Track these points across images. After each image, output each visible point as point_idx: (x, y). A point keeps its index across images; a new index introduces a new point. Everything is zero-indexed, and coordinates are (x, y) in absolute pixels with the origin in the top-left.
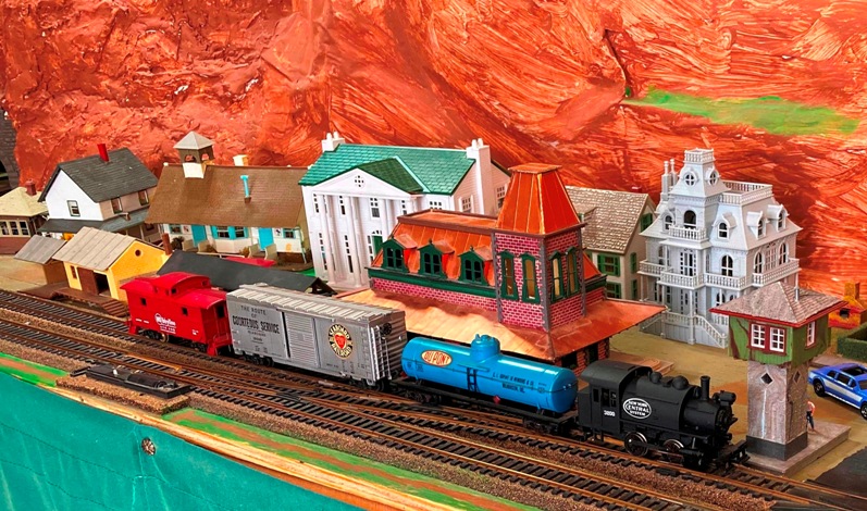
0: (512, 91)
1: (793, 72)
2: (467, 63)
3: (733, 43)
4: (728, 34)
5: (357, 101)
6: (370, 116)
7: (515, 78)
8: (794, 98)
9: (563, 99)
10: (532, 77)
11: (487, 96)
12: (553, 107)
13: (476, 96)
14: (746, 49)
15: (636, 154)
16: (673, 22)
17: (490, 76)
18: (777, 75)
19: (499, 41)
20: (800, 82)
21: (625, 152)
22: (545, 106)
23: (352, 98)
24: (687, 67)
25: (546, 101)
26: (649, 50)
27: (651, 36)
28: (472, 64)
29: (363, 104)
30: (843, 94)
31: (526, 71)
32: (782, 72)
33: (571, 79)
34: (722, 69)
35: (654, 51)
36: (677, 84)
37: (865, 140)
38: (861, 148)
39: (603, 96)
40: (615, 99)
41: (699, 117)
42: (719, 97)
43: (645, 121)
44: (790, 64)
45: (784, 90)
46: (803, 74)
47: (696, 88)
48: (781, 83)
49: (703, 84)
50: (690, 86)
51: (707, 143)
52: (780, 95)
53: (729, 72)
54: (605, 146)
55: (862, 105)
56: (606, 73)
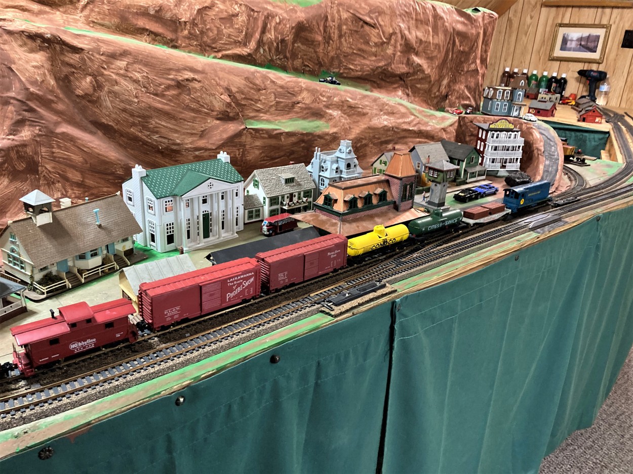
0: (170, 128)
1: (301, 108)
2: (134, 116)
3: (275, 98)
4: (273, 94)
5: (63, 148)
6: (73, 157)
7: (173, 122)
8: (304, 118)
9: (202, 129)
10: (185, 120)
11: (148, 133)
12: (198, 134)
13: (140, 134)
14: (281, 100)
16: (249, 90)
17: (153, 122)
19: (160, 102)
20: (305, 112)
21: (243, 150)
22: (192, 134)
23: (59, 147)
24: (258, 109)
25: (194, 132)
26: (243, 103)
27: (243, 96)
28: (137, 117)
29: (67, 150)
30: (321, 115)
31: (181, 117)
32: (296, 109)
33: (205, 119)
34: (274, 108)
35: (245, 103)
36: (255, 117)
37: (335, 130)
38: (334, 133)
39: (230, 125)
40: (241, 126)
41: (280, 129)
42: (276, 120)
43: (258, 134)
44: (299, 105)
45: (299, 115)
46: (306, 109)
47: (265, 118)
48: (297, 113)
49: (267, 116)
50: (262, 117)
51: (283, 139)
52: (298, 117)
53: (276, 110)
54: (234, 148)
55: (327, 118)
56: (231, 115)
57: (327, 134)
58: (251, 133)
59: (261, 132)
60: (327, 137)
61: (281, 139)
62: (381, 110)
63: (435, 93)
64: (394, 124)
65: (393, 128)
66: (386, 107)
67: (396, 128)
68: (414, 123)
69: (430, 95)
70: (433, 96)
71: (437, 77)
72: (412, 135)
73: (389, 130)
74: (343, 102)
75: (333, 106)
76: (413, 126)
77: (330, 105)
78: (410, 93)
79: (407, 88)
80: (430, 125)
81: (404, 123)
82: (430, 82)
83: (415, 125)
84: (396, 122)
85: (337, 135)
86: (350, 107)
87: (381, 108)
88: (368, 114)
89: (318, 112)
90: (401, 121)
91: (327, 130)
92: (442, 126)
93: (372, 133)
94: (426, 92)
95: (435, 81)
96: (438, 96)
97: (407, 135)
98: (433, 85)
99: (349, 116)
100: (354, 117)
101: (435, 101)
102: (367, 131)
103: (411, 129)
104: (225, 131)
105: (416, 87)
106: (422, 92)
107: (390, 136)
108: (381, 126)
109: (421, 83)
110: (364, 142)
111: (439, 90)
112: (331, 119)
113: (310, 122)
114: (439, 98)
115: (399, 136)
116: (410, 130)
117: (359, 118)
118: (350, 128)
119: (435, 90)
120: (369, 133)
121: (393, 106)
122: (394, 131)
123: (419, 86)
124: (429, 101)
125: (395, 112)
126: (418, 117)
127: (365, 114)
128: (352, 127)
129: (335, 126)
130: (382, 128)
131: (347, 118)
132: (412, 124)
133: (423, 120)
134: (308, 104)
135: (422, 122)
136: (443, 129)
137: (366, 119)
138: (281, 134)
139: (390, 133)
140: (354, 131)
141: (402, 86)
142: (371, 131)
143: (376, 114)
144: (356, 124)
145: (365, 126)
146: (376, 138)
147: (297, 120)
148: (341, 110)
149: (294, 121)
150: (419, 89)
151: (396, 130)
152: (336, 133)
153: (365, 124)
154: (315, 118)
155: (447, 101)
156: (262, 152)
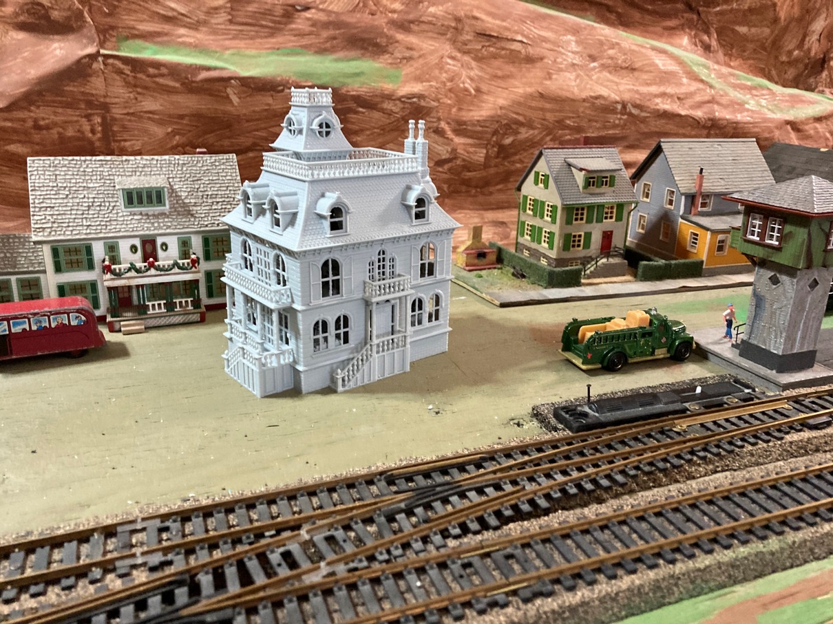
1: (314, 23)
8: (321, 51)
15: (121, 120)
18: (293, 26)
20: (325, 34)
21: (104, 118)
24: (170, 14)
30: (377, 45)
32: (299, 24)
34: (222, 17)
36: (158, 34)
37: (416, 88)
38: (414, 96)
39: (56, 45)
40: (85, 47)
41: (222, 69)
42: (227, 48)
43: (140, 75)
44: (307, 14)
45: (305, 41)
46: (326, 25)
47: (192, 40)
48: (301, 35)
49: (199, 36)
50: (183, 36)
51: (235, 99)
52: (302, 47)
53: (231, 22)
54: (69, 111)
55: (399, 55)
56: (55, 15)
57: (389, 97)
58: (120, 72)
59: (151, 71)
60: (388, 105)
61: (228, 97)
62: (593, 58)
63: (790, 53)
64: (627, 97)
65: (624, 106)
66: (611, 52)
67: (636, 106)
68: (698, 98)
69: (776, 57)
70: (784, 58)
71: (796, 11)
72: (688, 130)
73: (614, 111)
74: (458, 20)
75: (424, 27)
76: (692, 107)
77: (412, 22)
78: (714, 43)
79: (707, 32)
80: (748, 110)
81: (663, 95)
82: (776, 20)
83: (700, 105)
84: (637, 92)
85: (423, 103)
86: (484, 35)
87: (593, 52)
88: (542, 59)
89: (365, 36)
90: (654, 89)
91: (388, 86)
92: (790, 116)
93: (552, 111)
94: (765, 49)
95: (791, 20)
96: (797, 61)
97: (670, 127)
98: (785, 29)
99: (479, 59)
100: (497, 63)
101: (791, 73)
102: (534, 104)
103: (683, 113)
104: (35, 60)
105: (733, 31)
106: (751, 46)
107: (615, 126)
108: (584, 95)
109: (749, 25)
110: (524, 134)
111: (800, 46)
112: (409, 59)
113: (336, 60)
114: (801, 66)
115: (643, 128)
116: (680, 116)
117: (510, 69)
118: (478, 90)
119: (790, 43)
120: (542, 109)
121: (633, 51)
122: (630, 114)
123: (743, 30)
124: (774, 72)
125: (637, 65)
126: (711, 87)
127: (530, 60)
128: (484, 88)
129: (418, 79)
130: (584, 100)
131: (474, 64)
132: (689, 102)
133: (726, 94)
134: (337, 14)
135: (724, 101)
136: (788, 123)
137: (536, 73)
138: (226, 81)
139: (614, 119)
140: (491, 99)
141: (690, 25)
142: (548, 106)
143: (574, 65)
144: (503, 84)
145: (529, 90)
146: (568, 127)
147: (297, 54)
148: (454, 42)
149: (288, 54)
150: (745, 38)
151: (635, 111)
152: (421, 96)
153: (530, 85)
154: (358, 53)
155: (825, 74)
156: (174, 133)
